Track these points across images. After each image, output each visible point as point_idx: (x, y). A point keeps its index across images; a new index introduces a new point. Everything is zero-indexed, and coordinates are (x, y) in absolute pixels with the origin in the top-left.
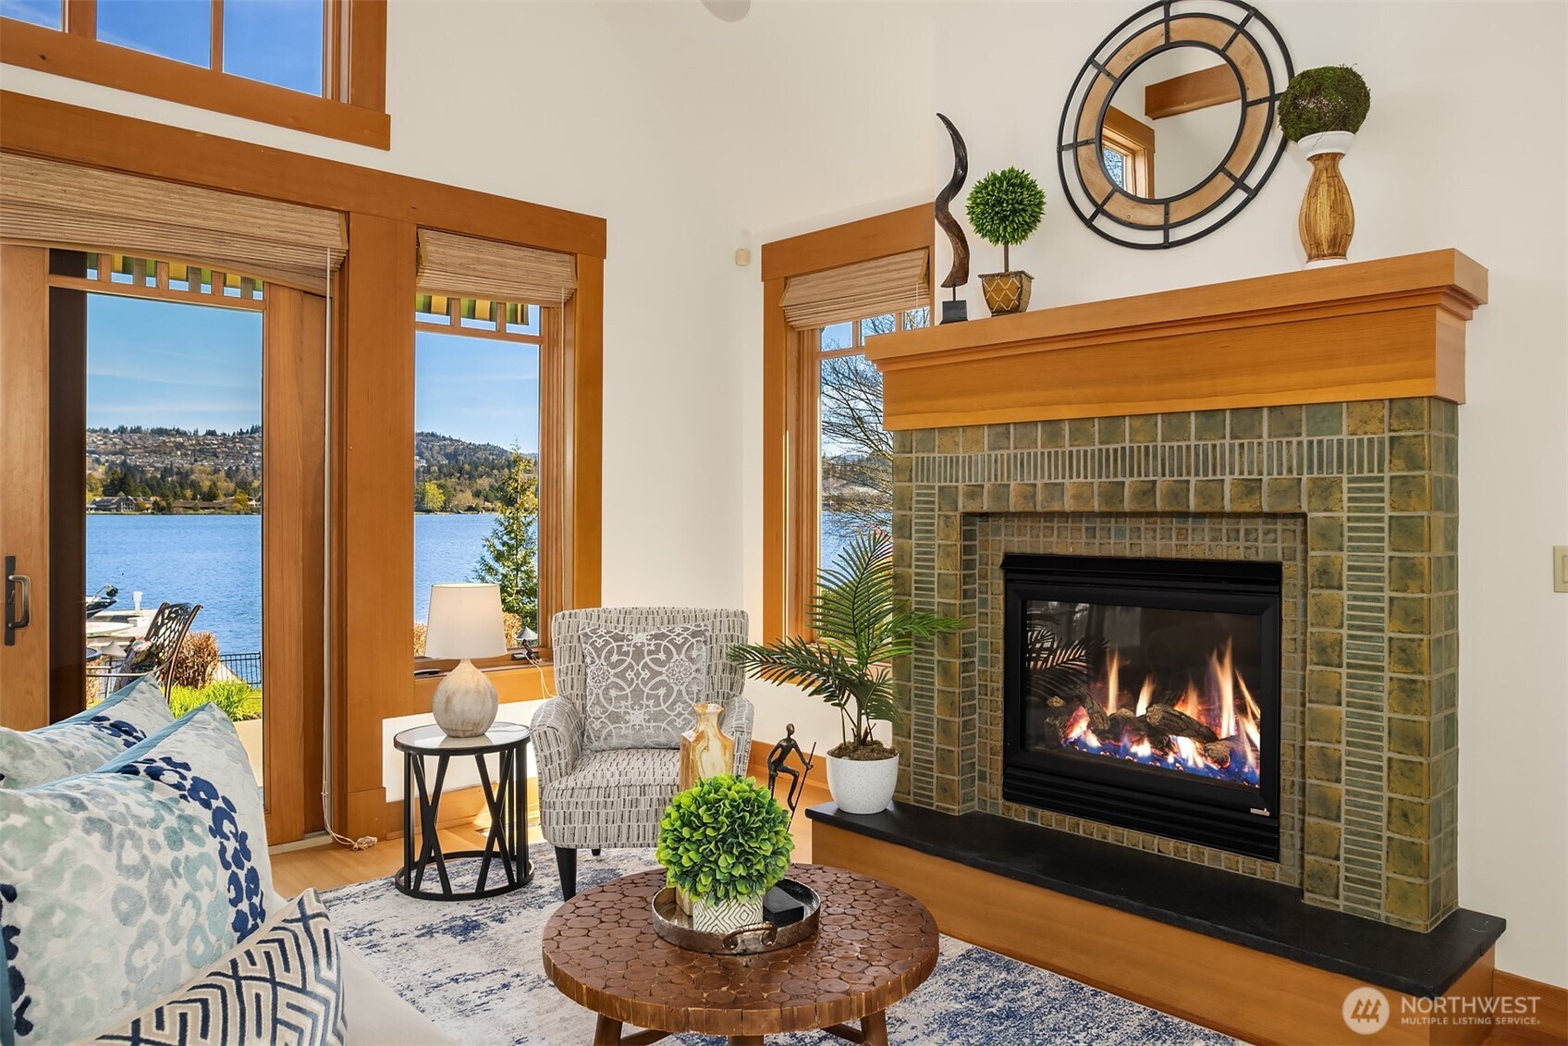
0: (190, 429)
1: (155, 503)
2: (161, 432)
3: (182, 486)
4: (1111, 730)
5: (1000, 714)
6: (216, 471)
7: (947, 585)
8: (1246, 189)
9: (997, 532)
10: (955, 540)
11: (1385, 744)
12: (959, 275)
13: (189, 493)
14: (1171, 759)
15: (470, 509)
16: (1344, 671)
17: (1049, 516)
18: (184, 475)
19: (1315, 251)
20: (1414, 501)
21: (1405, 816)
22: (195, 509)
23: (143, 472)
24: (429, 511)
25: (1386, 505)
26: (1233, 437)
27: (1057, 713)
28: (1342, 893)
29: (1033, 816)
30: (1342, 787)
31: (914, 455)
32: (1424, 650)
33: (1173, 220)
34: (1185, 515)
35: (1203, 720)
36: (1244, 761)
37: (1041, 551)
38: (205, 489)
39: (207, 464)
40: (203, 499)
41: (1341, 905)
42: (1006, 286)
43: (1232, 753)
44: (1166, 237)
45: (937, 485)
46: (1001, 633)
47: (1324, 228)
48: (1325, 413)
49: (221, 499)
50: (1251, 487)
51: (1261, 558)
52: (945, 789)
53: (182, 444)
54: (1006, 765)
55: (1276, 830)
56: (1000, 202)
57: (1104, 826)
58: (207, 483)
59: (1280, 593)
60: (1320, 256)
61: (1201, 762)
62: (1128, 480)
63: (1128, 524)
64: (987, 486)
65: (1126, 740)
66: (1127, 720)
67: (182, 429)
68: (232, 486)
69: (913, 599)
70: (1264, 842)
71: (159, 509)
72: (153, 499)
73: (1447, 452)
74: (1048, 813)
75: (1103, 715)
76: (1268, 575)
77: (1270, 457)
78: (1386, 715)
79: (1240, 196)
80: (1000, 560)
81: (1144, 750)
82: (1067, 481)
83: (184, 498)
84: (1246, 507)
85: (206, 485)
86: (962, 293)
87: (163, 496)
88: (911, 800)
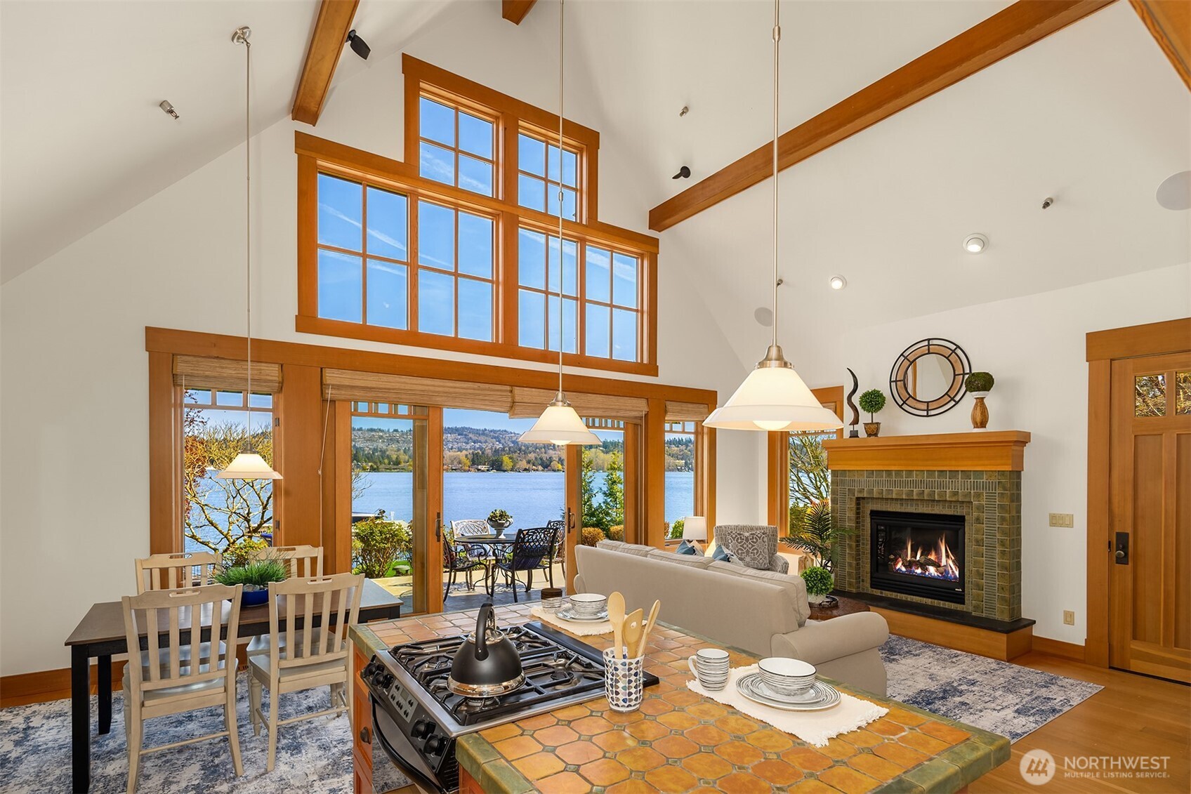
0: (386, 429)
1: (371, 466)
2: (372, 430)
3: (382, 458)
4: (909, 565)
5: (869, 561)
6: (399, 450)
7: (851, 520)
8: (955, 401)
9: (868, 503)
10: (853, 505)
11: (997, 568)
12: (856, 421)
13: (386, 461)
14: (927, 573)
15: (525, 470)
16: (984, 547)
17: (887, 499)
18: (383, 452)
19: (976, 426)
20: (1005, 500)
21: (1003, 589)
22: (390, 469)
23: (363, 450)
24: (505, 471)
25: (997, 500)
26: (949, 478)
27: (892, 560)
28: (984, 611)
29: (882, 593)
30: (984, 581)
31: (839, 478)
32: (1008, 542)
33: (930, 408)
34: (934, 501)
35: (936, 561)
36: (949, 573)
37: (884, 510)
38: (394, 459)
39: (394, 446)
40: (394, 464)
41: (984, 615)
42: (872, 427)
43: (945, 571)
44: (928, 413)
45: (847, 488)
46: (869, 535)
47: (978, 419)
48: (979, 474)
49: (402, 464)
50: (956, 494)
51: (959, 514)
52: (850, 584)
53: (382, 436)
54: (871, 577)
55: (964, 595)
56: (871, 401)
57: (906, 596)
58: (395, 456)
59: (964, 525)
60: (978, 427)
61: (936, 574)
62: (915, 490)
63: (914, 503)
64: (866, 489)
65: (913, 568)
66: (914, 561)
67: (382, 428)
68: (407, 457)
69: (839, 524)
70: (960, 599)
71: (373, 469)
72: (370, 464)
73: (1017, 485)
74: (887, 592)
75: (906, 560)
76: (961, 520)
77: (961, 485)
78: (997, 560)
79: (953, 403)
80: (869, 512)
81: (919, 571)
82: (894, 489)
83: (385, 464)
84: (954, 499)
85: (394, 457)
86: (856, 427)
87: (375, 463)
88: (838, 588)
